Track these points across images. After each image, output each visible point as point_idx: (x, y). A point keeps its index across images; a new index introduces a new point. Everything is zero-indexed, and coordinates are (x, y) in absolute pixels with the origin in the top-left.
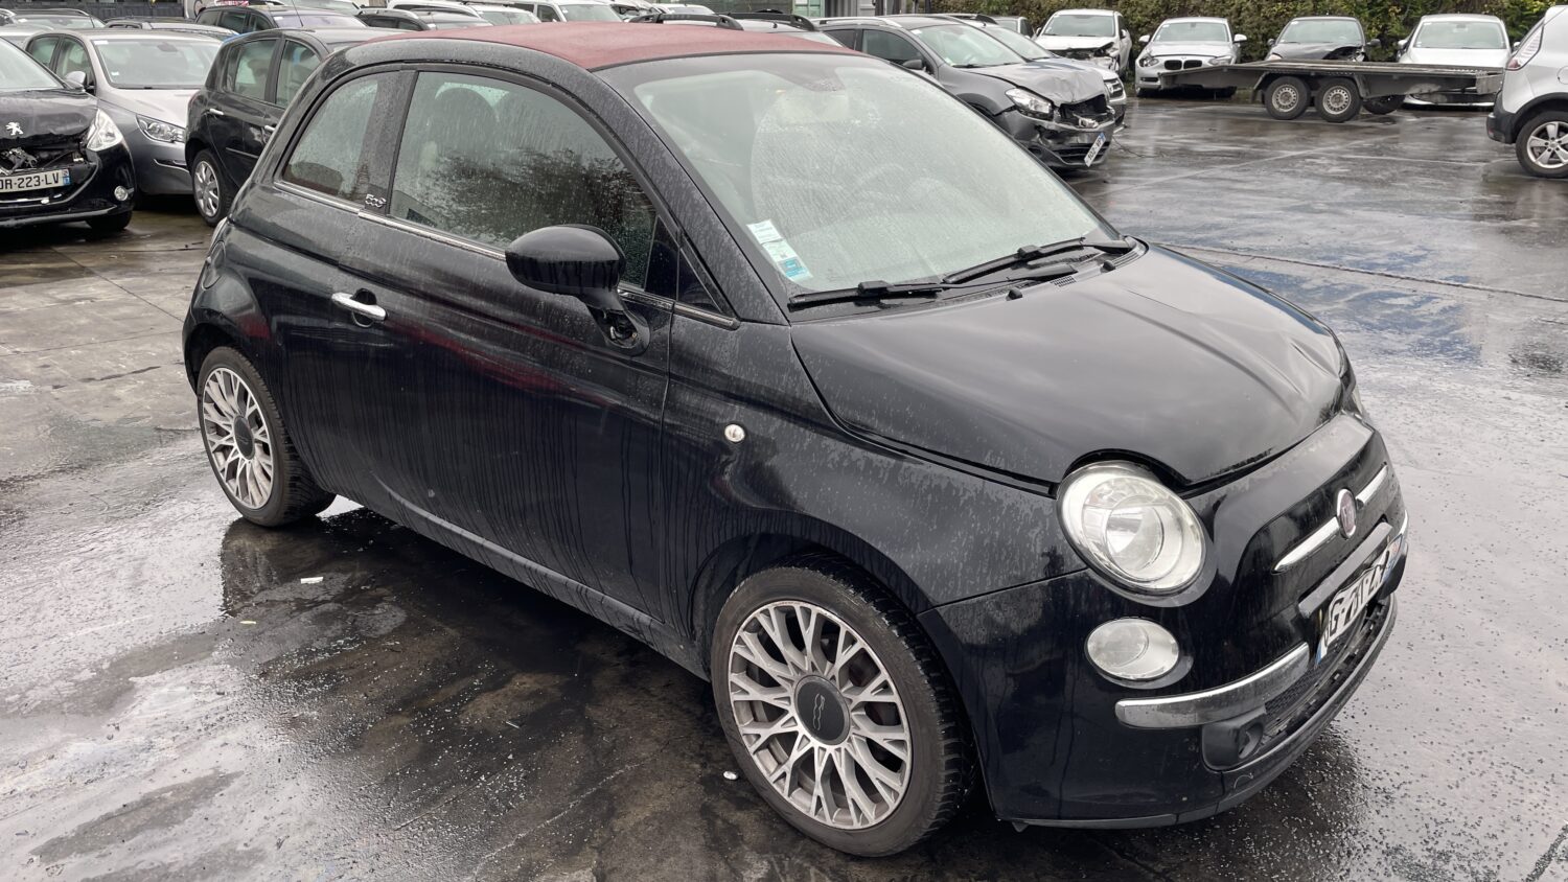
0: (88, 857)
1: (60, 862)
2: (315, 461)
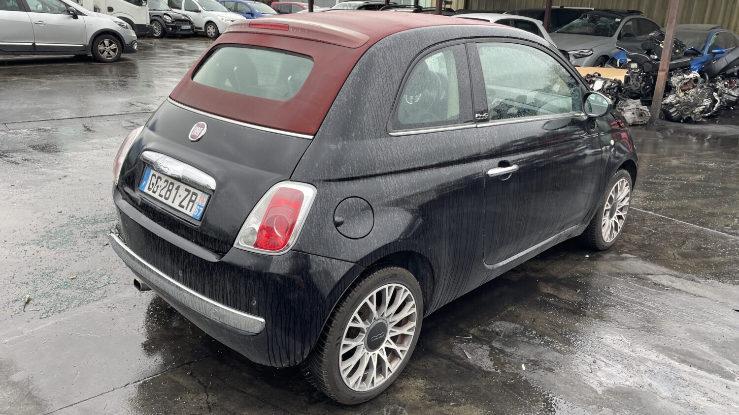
0: (724, 367)
1: (732, 372)
2: (442, 292)
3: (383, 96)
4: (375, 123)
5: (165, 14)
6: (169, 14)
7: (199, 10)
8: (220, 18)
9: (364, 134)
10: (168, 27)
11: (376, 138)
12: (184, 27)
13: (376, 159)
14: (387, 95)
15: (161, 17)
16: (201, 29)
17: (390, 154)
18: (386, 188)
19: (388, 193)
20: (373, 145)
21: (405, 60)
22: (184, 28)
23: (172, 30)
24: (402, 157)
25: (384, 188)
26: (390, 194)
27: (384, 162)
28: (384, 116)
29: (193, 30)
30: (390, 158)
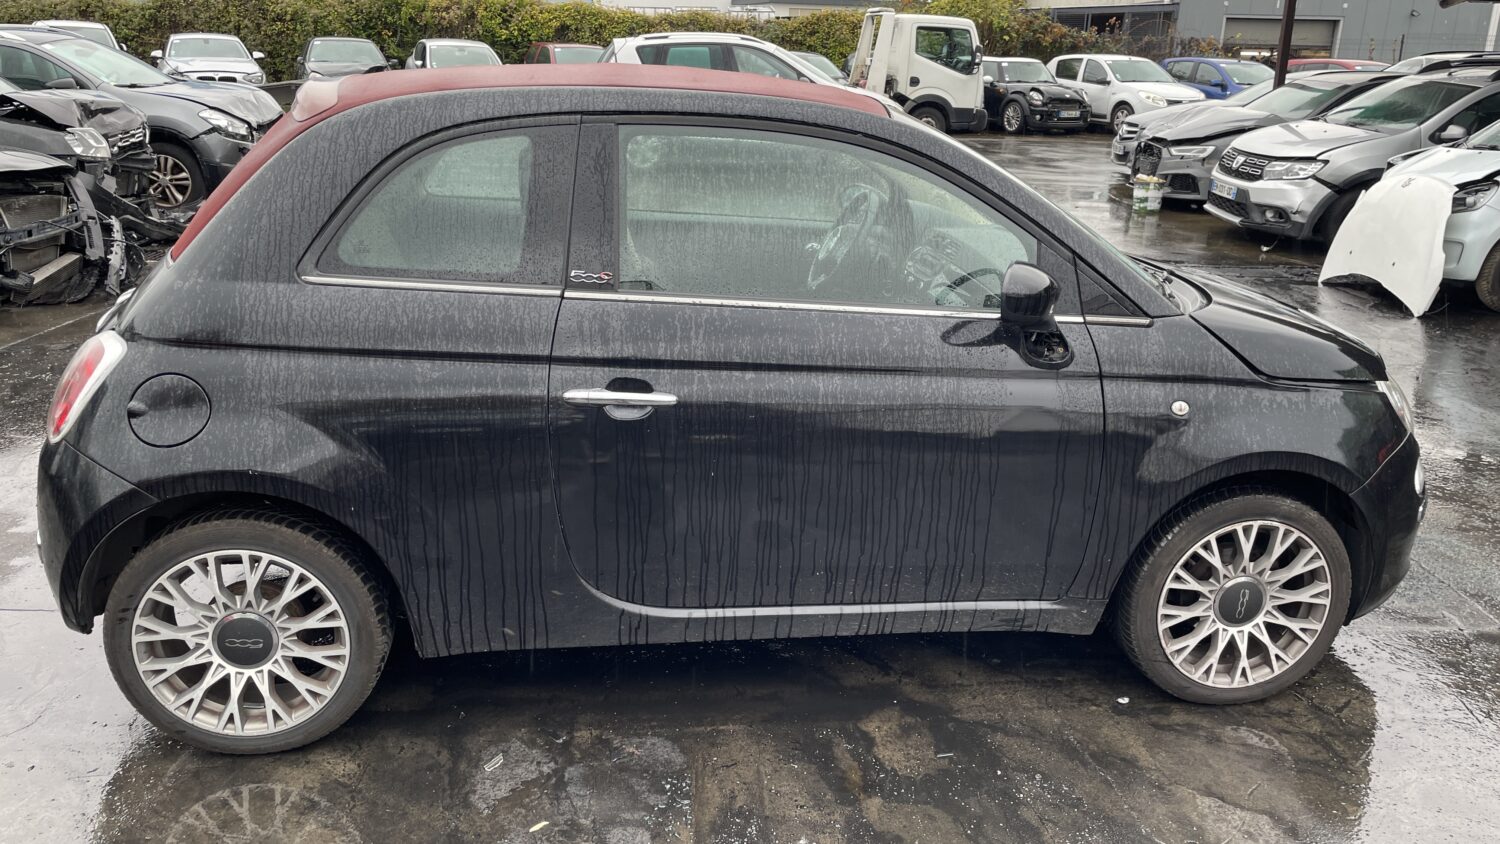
3: (303, 208)
4: (271, 254)
5: (1033, 89)
6: (1042, 88)
7: (1108, 79)
8: (1143, 95)
9: (240, 271)
10: (1034, 113)
11: (266, 280)
12: (1065, 114)
13: (247, 317)
14: (314, 207)
15: (1024, 94)
16: (1104, 117)
17: (285, 314)
18: (254, 371)
19: (256, 382)
20: (251, 292)
21: (378, 147)
22: (1066, 116)
23: (1040, 120)
24: (312, 322)
25: (249, 371)
26: (260, 385)
27: (263, 324)
28: (296, 243)
29: (1085, 120)
30: (282, 320)
